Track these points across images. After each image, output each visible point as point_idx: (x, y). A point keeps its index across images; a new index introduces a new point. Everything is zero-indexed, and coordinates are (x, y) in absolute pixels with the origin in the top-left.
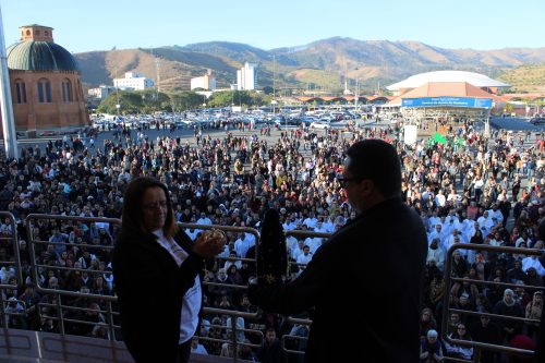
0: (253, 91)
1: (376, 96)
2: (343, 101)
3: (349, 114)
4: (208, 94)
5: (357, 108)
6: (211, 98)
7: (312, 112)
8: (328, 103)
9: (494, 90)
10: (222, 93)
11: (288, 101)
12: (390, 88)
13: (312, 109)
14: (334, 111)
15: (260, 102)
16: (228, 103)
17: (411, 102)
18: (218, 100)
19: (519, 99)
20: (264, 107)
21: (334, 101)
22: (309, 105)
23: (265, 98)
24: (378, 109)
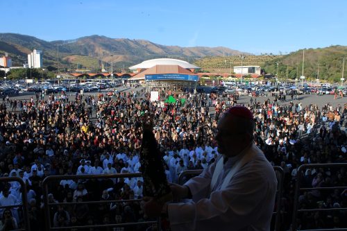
0: (41, 69)
1: (123, 73)
2: (103, 76)
3: (108, 84)
4: (7, 70)
5: (113, 81)
6: (9, 73)
7: (83, 84)
8: (93, 77)
9: (193, 70)
10: (18, 70)
11: (66, 76)
12: (131, 68)
13: (83, 82)
14: (98, 83)
15: (46, 77)
16: (23, 77)
17: (151, 77)
18: (14, 75)
19: (207, 76)
20: (49, 80)
21: (97, 76)
22: (81, 79)
23: (49, 74)
24: (126, 81)
